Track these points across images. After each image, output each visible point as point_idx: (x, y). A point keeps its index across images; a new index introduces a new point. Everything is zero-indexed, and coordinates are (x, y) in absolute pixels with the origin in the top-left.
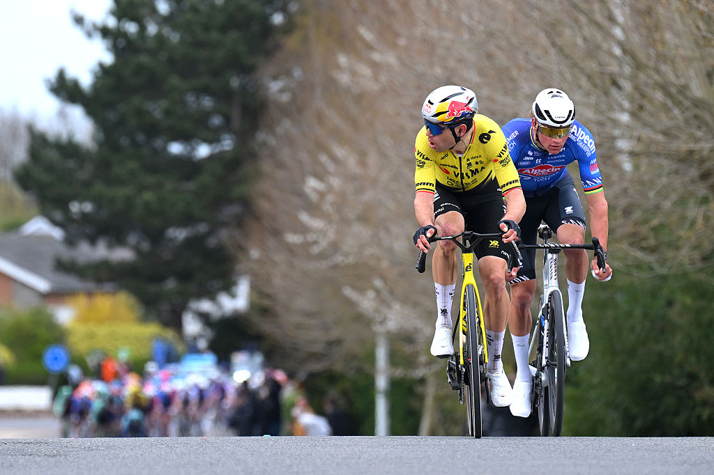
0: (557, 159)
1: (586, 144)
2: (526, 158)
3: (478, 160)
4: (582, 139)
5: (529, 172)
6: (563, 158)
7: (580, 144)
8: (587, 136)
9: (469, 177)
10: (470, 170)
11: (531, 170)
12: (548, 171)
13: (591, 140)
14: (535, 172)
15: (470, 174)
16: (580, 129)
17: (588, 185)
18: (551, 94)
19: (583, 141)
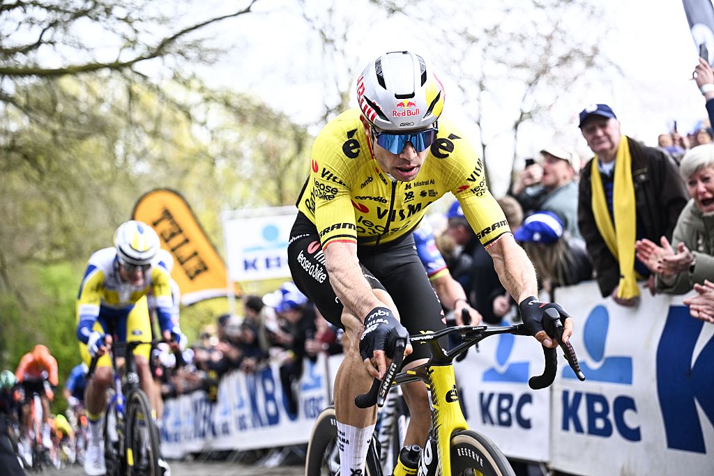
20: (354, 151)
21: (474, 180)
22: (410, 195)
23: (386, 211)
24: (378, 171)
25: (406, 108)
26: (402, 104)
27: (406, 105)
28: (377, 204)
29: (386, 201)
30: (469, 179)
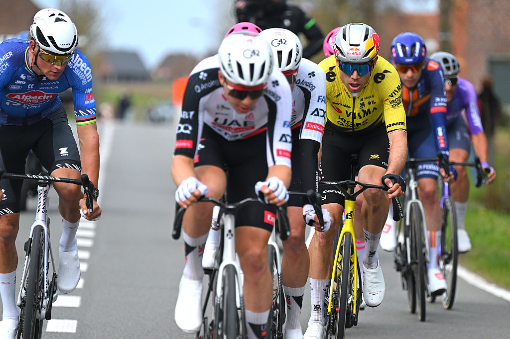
0: (51, 85)
1: (83, 72)
2: (18, 82)
3: (371, 100)
4: (78, 66)
5: (19, 98)
6: (56, 85)
7: (76, 71)
8: (85, 64)
9: (361, 118)
10: (363, 110)
11: (21, 96)
12: (39, 98)
13: (88, 68)
14: (25, 98)
15: (362, 114)
16: (78, 55)
17: (81, 115)
18: (54, 18)
19: (79, 68)
20: (332, 78)
21: (392, 96)
22: (362, 105)
23: (350, 113)
24: (345, 91)
25: (355, 51)
26: (352, 49)
27: (354, 49)
28: (346, 109)
29: (350, 108)
30: (390, 96)
